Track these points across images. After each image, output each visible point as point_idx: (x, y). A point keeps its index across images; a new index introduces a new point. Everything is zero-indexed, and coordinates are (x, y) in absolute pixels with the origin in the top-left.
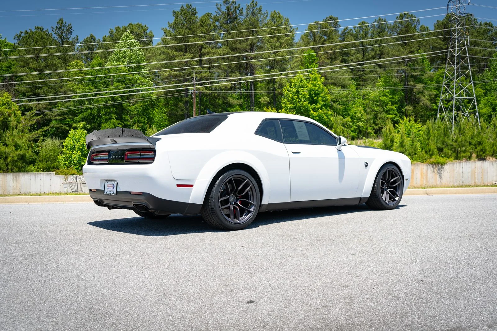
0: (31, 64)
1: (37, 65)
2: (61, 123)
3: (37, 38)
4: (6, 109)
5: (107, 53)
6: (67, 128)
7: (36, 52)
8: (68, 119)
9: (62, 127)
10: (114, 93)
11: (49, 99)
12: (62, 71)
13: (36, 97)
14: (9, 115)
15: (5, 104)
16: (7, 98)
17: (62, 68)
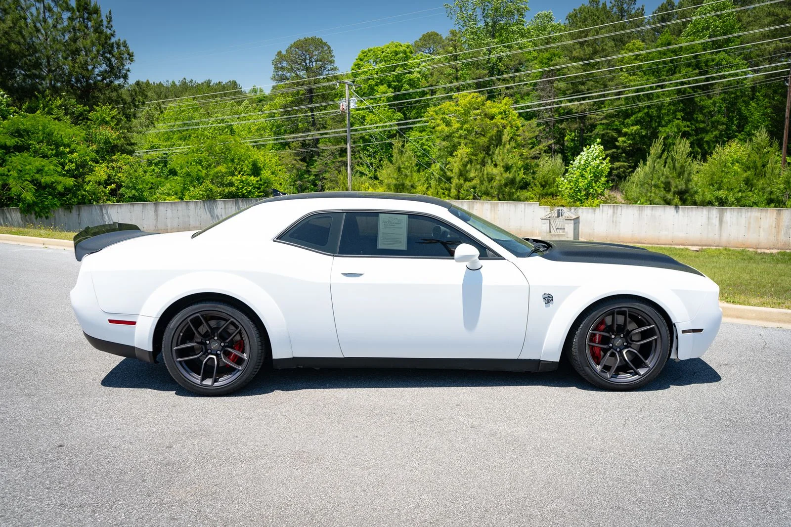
0: (574, 52)
1: (582, 52)
2: (607, 129)
3: (585, 17)
4: (502, 118)
5: (683, 25)
6: (615, 135)
7: (583, 35)
8: (617, 123)
9: (608, 133)
10: (682, 83)
11: (593, 97)
12: (612, 57)
13: (579, 95)
14: (504, 127)
15: (501, 113)
16: (506, 104)
17: (613, 53)
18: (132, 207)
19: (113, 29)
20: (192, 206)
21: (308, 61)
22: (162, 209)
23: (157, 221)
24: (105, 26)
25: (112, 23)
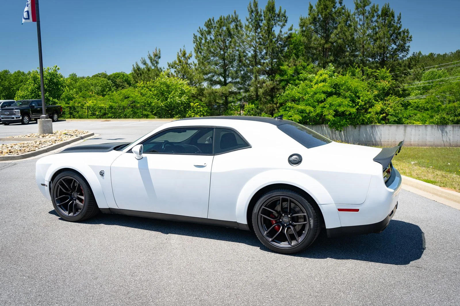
18: (390, 127)
19: (401, 23)
20: (429, 128)
22: (409, 129)
23: (405, 136)
24: (396, 23)
25: (400, 20)
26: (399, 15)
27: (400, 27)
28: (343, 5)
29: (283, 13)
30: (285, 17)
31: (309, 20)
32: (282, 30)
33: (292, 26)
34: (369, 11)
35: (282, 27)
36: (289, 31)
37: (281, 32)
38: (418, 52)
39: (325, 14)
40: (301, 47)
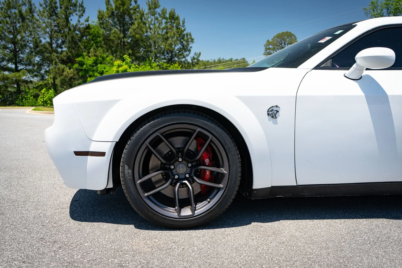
19: (185, 27)
21: (283, 45)
24: (181, 26)
25: (184, 24)
26: (183, 20)
27: (184, 30)
28: (138, 3)
29: (80, 3)
30: (83, 7)
31: (108, 14)
32: (80, 20)
33: (89, 17)
34: (159, 13)
35: (80, 17)
36: (86, 22)
37: (79, 22)
38: (198, 52)
39: (123, 10)
40: (99, 39)
